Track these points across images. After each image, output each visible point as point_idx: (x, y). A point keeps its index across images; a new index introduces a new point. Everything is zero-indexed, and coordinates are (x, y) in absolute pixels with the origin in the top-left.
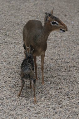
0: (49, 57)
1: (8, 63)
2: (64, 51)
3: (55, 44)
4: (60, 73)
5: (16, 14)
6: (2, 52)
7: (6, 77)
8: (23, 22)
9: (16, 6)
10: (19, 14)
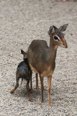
0: (55, 78)
1: (12, 85)
2: (70, 72)
3: (61, 65)
4: (67, 95)
5: (20, 34)
6: (6, 74)
7: (10, 99)
8: (27, 42)
9: (19, 25)
10: (22, 34)
